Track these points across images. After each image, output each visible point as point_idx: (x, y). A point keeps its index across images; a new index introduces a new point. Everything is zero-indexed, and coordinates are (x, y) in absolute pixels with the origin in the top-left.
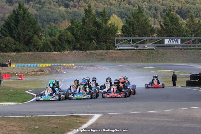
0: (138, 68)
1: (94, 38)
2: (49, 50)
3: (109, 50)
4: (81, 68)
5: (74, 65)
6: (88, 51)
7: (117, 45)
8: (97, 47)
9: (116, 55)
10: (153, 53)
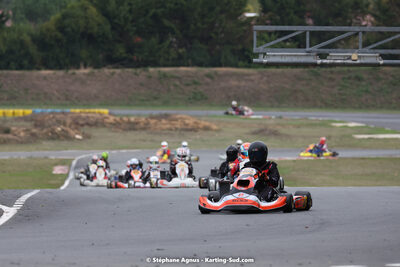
0: (312, 125)
1: (173, 26)
2: (26, 62)
3: (220, 65)
4: (129, 122)
5: (105, 111)
6: (151, 70)
7: (261, 49)
8: (180, 57)
9: (243, 83)
10: (359, 79)
